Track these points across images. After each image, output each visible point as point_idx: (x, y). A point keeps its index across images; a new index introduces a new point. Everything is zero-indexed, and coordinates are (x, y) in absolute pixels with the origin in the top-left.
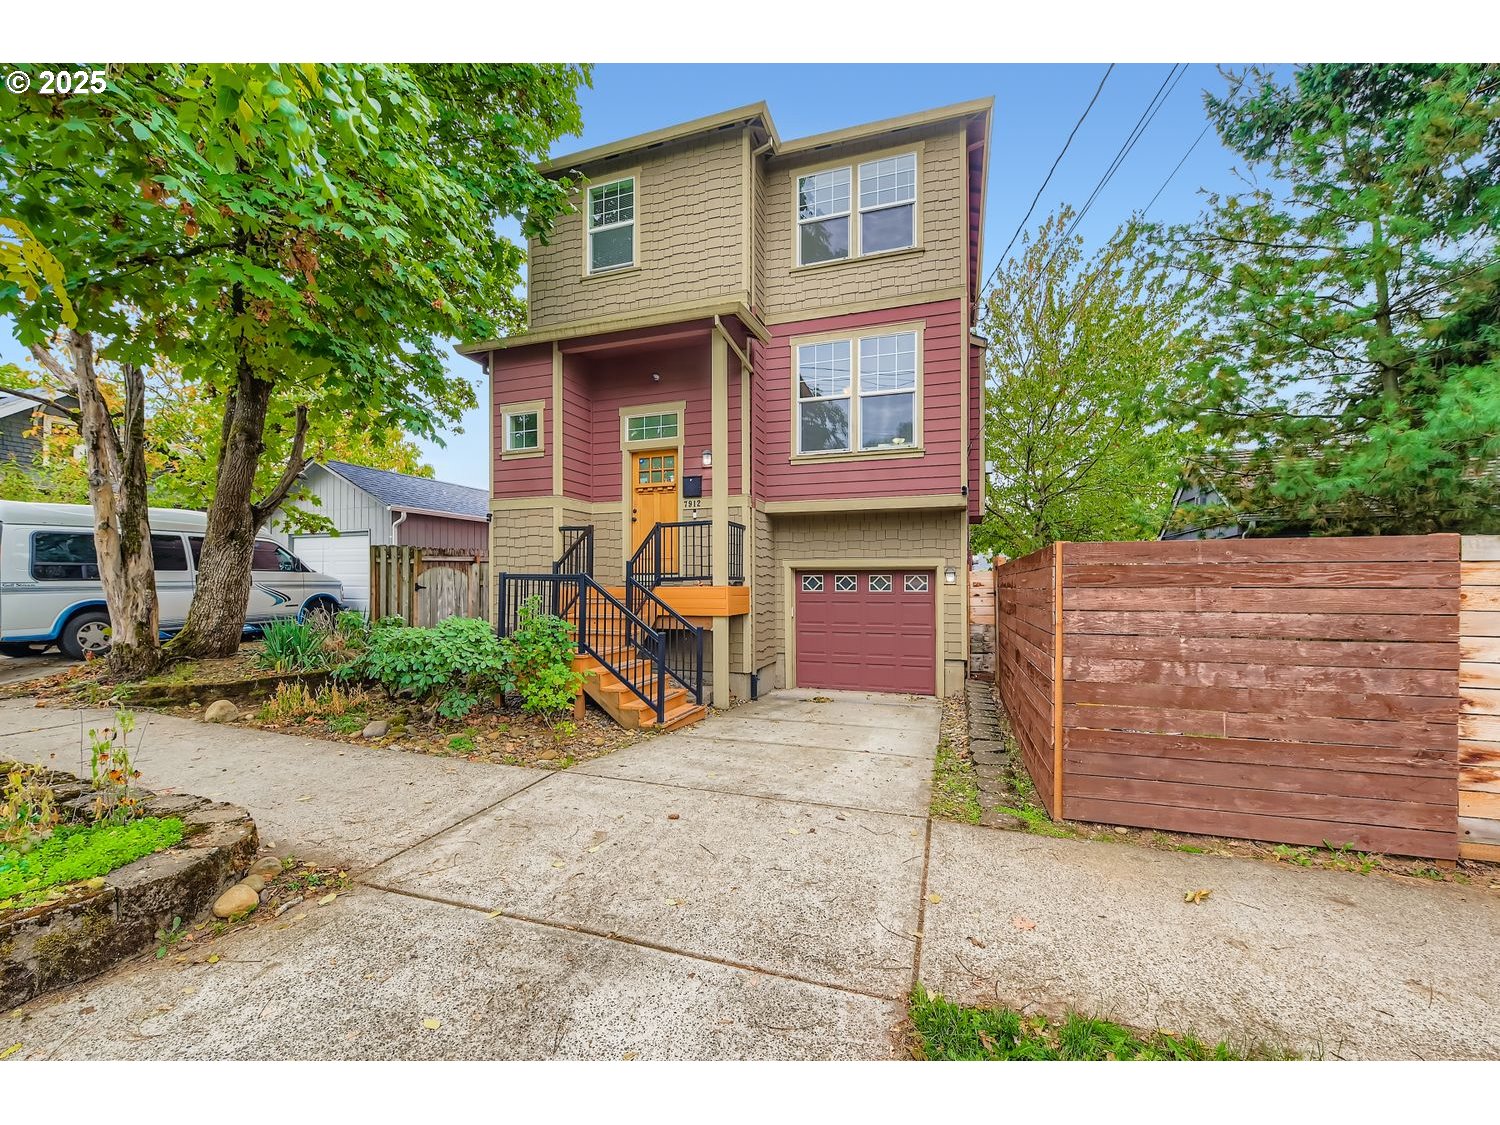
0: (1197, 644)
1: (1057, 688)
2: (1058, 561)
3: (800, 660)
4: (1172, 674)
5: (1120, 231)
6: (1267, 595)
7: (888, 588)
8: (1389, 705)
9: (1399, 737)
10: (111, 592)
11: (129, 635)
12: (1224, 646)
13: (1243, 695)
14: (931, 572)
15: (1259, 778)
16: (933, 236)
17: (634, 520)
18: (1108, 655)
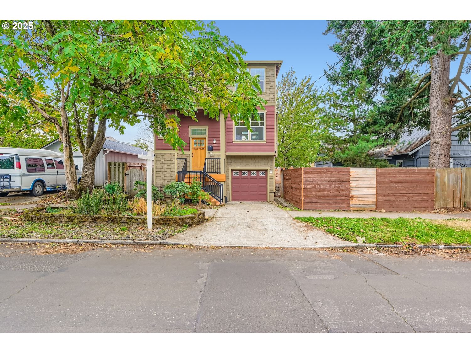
0: (321, 182)
1: (302, 190)
2: (302, 170)
3: (232, 194)
4: (318, 187)
5: (306, 78)
6: (329, 175)
7: (255, 175)
8: (342, 190)
9: (344, 194)
10: (68, 175)
11: (73, 187)
12: (324, 183)
13: (326, 189)
14: (266, 171)
15: (328, 201)
16: (268, 90)
17: (192, 156)
18: (309, 184)
